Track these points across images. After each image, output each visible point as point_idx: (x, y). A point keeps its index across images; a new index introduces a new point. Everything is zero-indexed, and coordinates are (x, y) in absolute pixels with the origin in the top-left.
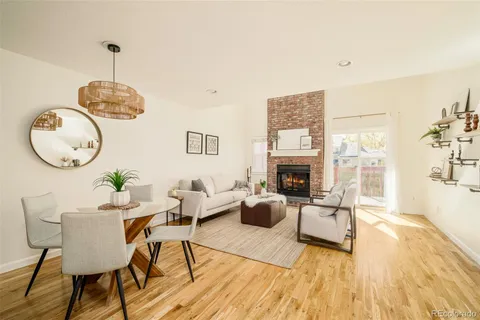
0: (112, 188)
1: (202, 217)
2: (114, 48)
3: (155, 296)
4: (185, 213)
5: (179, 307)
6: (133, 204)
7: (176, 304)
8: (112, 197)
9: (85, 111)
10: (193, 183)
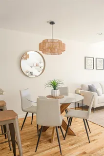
0: (52, 88)
1: (95, 107)
2: (52, 23)
3: (72, 145)
4: (85, 104)
5: (85, 153)
6: (61, 97)
7: (83, 151)
8: (52, 92)
9: (41, 52)
10: (89, 87)
